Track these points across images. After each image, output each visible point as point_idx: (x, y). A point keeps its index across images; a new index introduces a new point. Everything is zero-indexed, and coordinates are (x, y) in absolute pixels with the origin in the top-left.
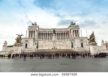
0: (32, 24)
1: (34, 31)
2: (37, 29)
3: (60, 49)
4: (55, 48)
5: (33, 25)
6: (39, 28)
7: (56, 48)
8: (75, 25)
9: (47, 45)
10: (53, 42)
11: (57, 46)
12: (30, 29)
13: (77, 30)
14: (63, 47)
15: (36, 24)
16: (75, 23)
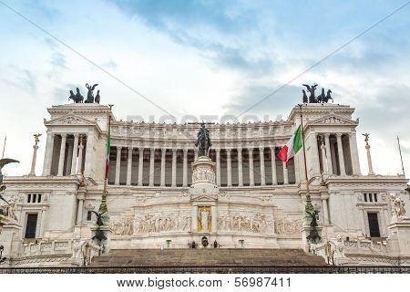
0: (72, 96)
1: (84, 138)
2: (103, 124)
3: (239, 246)
4: (205, 243)
5: (77, 98)
6: (110, 118)
7: (211, 240)
8: (330, 101)
9: (157, 225)
10: (195, 204)
11: (218, 228)
12: (60, 123)
13: (339, 131)
14: (258, 234)
15: (98, 96)
16: (330, 91)
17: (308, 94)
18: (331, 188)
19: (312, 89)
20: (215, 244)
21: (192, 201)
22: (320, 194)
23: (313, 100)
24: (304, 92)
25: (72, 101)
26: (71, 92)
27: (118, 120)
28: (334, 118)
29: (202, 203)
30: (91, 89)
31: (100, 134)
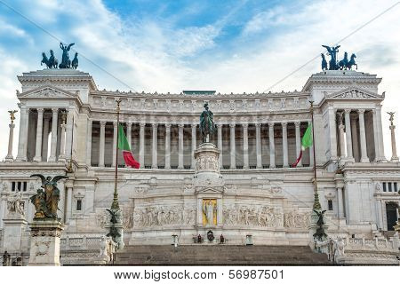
0: (44, 60)
1: (62, 113)
2: (84, 96)
3: (247, 242)
4: (211, 238)
5: (50, 62)
6: (92, 86)
7: (217, 234)
8: (353, 67)
9: (159, 218)
10: (200, 196)
11: (225, 221)
12: (36, 96)
13: (362, 107)
14: (266, 228)
15: (76, 60)
16: (353, 56)
17: (328, 59)
18: (348, 176)
19: (333, 52)
20: (222, 239)
21: (196, 194)
22: (335, 182)
23: (334, 66)
24: (323, 55)
25: (45, 66)
26: (44, 55)
27: (100, 89)
28: (357, 91)
29: (207, 196)
30: (66, 50)
31: (80, 107)
